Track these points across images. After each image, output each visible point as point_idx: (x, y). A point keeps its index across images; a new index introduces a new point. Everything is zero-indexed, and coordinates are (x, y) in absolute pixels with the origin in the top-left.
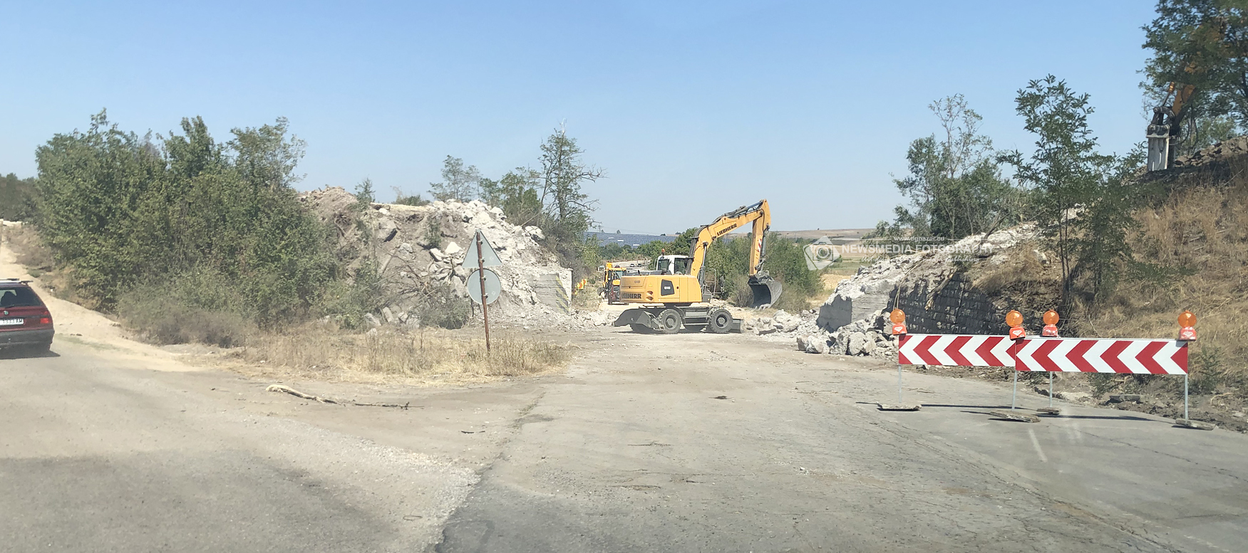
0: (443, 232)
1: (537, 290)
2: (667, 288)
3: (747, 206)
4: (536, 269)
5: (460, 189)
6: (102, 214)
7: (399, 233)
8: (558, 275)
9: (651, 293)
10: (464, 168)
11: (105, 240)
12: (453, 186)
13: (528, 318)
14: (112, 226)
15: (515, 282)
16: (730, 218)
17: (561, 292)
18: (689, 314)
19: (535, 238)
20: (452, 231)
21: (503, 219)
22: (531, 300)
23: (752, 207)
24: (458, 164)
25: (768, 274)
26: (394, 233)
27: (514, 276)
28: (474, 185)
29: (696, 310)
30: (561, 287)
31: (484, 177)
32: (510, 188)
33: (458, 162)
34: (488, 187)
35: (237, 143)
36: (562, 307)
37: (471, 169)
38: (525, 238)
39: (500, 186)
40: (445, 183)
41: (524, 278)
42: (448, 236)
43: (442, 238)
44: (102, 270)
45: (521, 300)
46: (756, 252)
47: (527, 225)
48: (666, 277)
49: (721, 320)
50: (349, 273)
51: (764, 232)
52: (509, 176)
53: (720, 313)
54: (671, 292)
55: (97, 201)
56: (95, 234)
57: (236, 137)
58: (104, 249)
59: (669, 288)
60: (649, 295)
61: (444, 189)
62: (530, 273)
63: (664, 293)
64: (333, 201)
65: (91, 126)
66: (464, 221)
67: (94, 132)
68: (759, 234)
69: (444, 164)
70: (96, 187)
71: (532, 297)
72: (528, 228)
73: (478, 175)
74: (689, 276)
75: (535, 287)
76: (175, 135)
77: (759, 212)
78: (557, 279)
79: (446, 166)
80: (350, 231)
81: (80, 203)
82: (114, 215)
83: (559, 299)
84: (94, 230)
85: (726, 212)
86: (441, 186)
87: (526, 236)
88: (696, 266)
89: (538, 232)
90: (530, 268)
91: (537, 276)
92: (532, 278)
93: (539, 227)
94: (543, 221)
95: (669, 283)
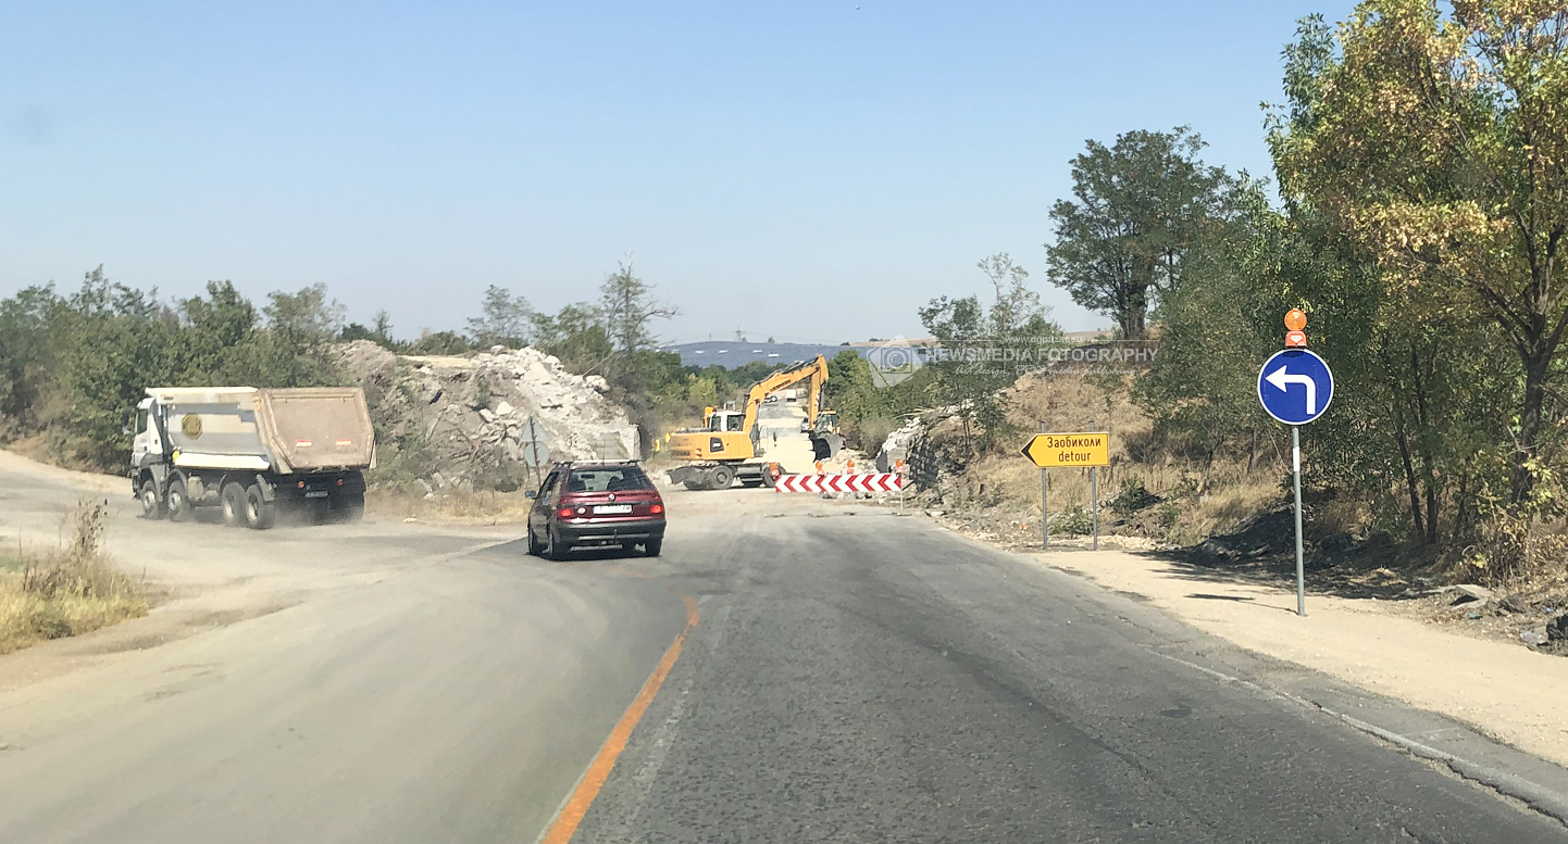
0: (492, 392)
1: (598, 449)
2: (716, 443)
4: (596, 427)
5: (506, 325)
7: (444, 394)
8: (618, 433)
9: (700, 451)
12: (497, 321)
16: (783, 374)
17: (622, 451)
18: (741, 470)
19: (598, 389)
20: (502, 390)
21: (559, 369)
26: (439, 395)
27: (572, 435)
28: (524, 320)
30: (622, 446)
31: (536, 312)
32: (569, 324)
34: (542, 323)
35: (274, 308)
37: (520, 302)
38: (587, 391)
39: (557, 322)
41: (583, 437)
42: (499, 396)
43: (492, 398)
46: (814, 407)
47: (588, 375)
48: (715, 435)
52: (567, 310)
54: (720, 449)
57: (271, 302)
60: (698, 452)
61: (487, 326)
62: (590, 431)
63: (713, 450)
64: (367, 359)
66: (516, 378)
68: (815, 389)
69: (486, 296)
72: (590, 378)
74: (740, 432)
75: (595, 447)
77: (815, 367)
78: (618, 438)
79: (488, 299)
80: (391, 393)
86: (481, 321)
87: (588, 387)
88: (748, 423)
89: (601, 382)
90: (589, 426)
91: (597, 436)
92: (591, 437)
93: (603, 376)
94: (607, 370)
95: (719, 441)
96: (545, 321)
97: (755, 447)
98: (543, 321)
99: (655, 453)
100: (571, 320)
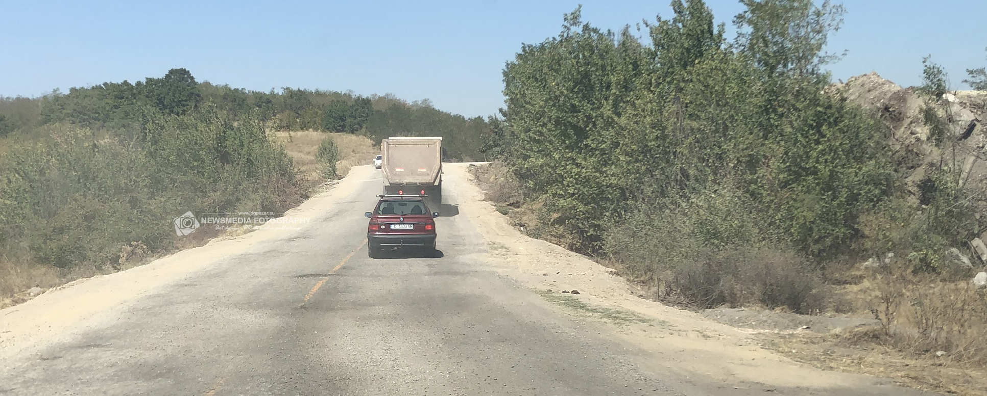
6: (581, 124)
7: (979, 127)
11: (585, 159)
14: (593, 140)
26: (972, 127)
35: (749, 15)
44: (582, 199)
50: (910, 189)
55: (574, 109)
56: (572, 152)
57: (746, 8)
58: (584, 170)
64: (869, 91)
65: (563, 29)
67: (565, 35)
70: (572, 91)
76: (662, 20)
80: (902, 129)
81: (554, 114)
82: (595, 125)
84: (570, 148)
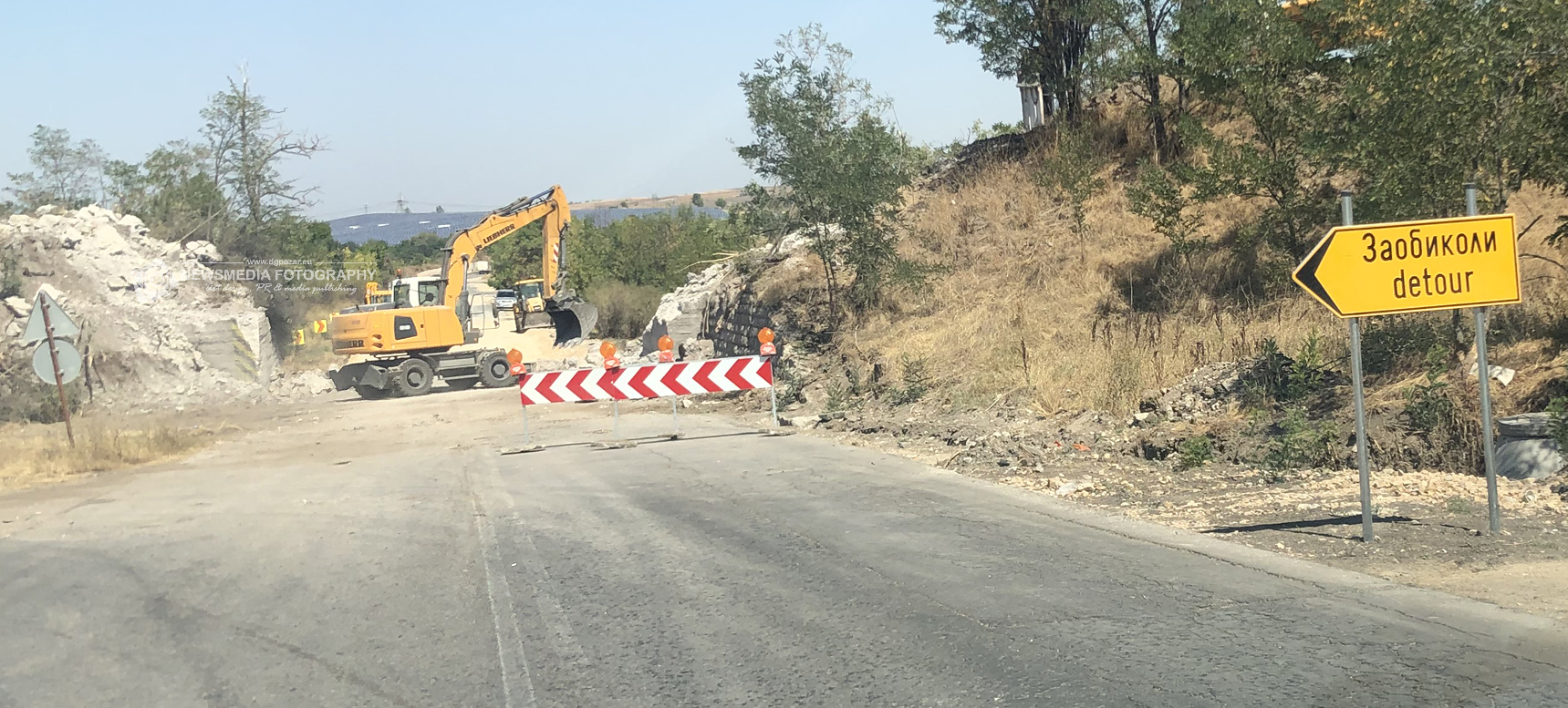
0: (27, 269)
1: (203, 347)
2: (404, 328)
3: (529, 197)
4: (200, 314)
5: (68, 181)
8: (234, 321)
9: (379, 337)
10: (73, 144)
12: (53, 176)
13: (189, 393)
15: (164, 339)
16: (502, 216)
17: (241, 347)
18: (445, 364)
19: (205, 260)
20: (44, 265)
21: (142, 233)
22: (193, 365)
23: (537, 197)
24: (60, 140)
25: (574, 294)
27: (160, 328)
28: (93, 173)
29: (456, 356)
30: (241, 340)
31: (112, 158)
32: (162, 174)
33: (59, 137)
34: (122, 174)
36: (246, 371)
37: (85, 146)
38: (187, 263)
39: (144, 172)
40: (38, 173)
41: (179, 330)
42: (39, 275)
43: (25, 279)
45: (176, 367)
46: (551, 263)
47: (192, 238)
48: (401, 312)
49: (499, 369)
51: (561, 232)
52: (159, 154)
53: (496, 359)
54: (412, 333)
59: (408, 327)
60: (376, 340)
61: (37, 183)
62: (188, 322)
63: (400, 335)
66: (67, 248)
68: (552, 237)
69: (33, 140)
71: (194, 360)
72: (191, 245)
73: (101, 154)
74: (440, 307)
75: (198, 344)
77: (549, 204)
78: (234, 327)
79: (37, 144)
83: (240, 358)
85: (496, 208)
86: (30, 177)
87: (188, 258)
88: (452, 291)
89: (210, 250)
90: (189, 312)
91: (201, 326)
92: (192, 329)
93: (211, 242)
94: (217, 232)
95: (408, 321)
96: (125, 172)
97: (465, 328)
98: (124, 172)
99: (298, 348)
100: (163, 168)
